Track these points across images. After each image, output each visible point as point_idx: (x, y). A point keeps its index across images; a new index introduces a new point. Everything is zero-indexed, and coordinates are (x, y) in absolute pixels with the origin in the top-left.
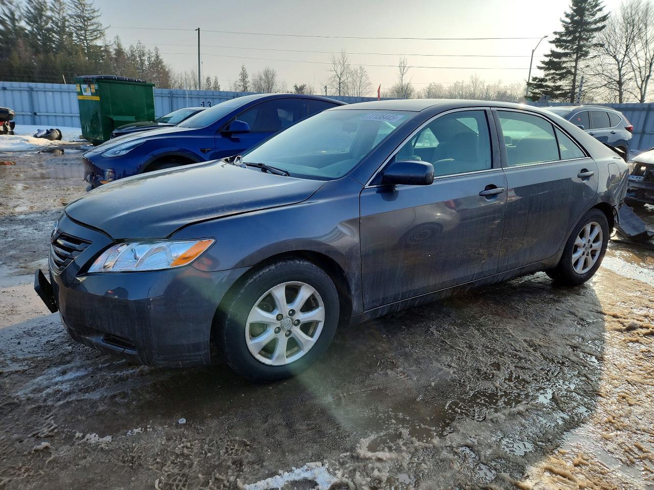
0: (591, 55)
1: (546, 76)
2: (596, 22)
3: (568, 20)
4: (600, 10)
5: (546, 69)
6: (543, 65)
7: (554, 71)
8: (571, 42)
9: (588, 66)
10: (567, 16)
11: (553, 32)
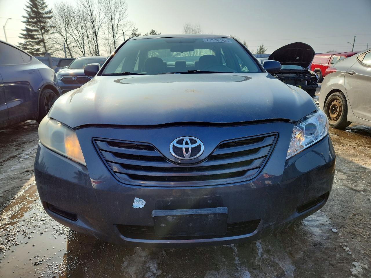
0: (50, 32)
1: (26, 42)
2: (46, 13)
3: (29, 10)
4: (46, 7)
5: (25, 38)
6: (22, 36)
7: (30, 40)
8: (36, 23)
9: (50, 38)
10: (28, 7)
11: (22, 16)
